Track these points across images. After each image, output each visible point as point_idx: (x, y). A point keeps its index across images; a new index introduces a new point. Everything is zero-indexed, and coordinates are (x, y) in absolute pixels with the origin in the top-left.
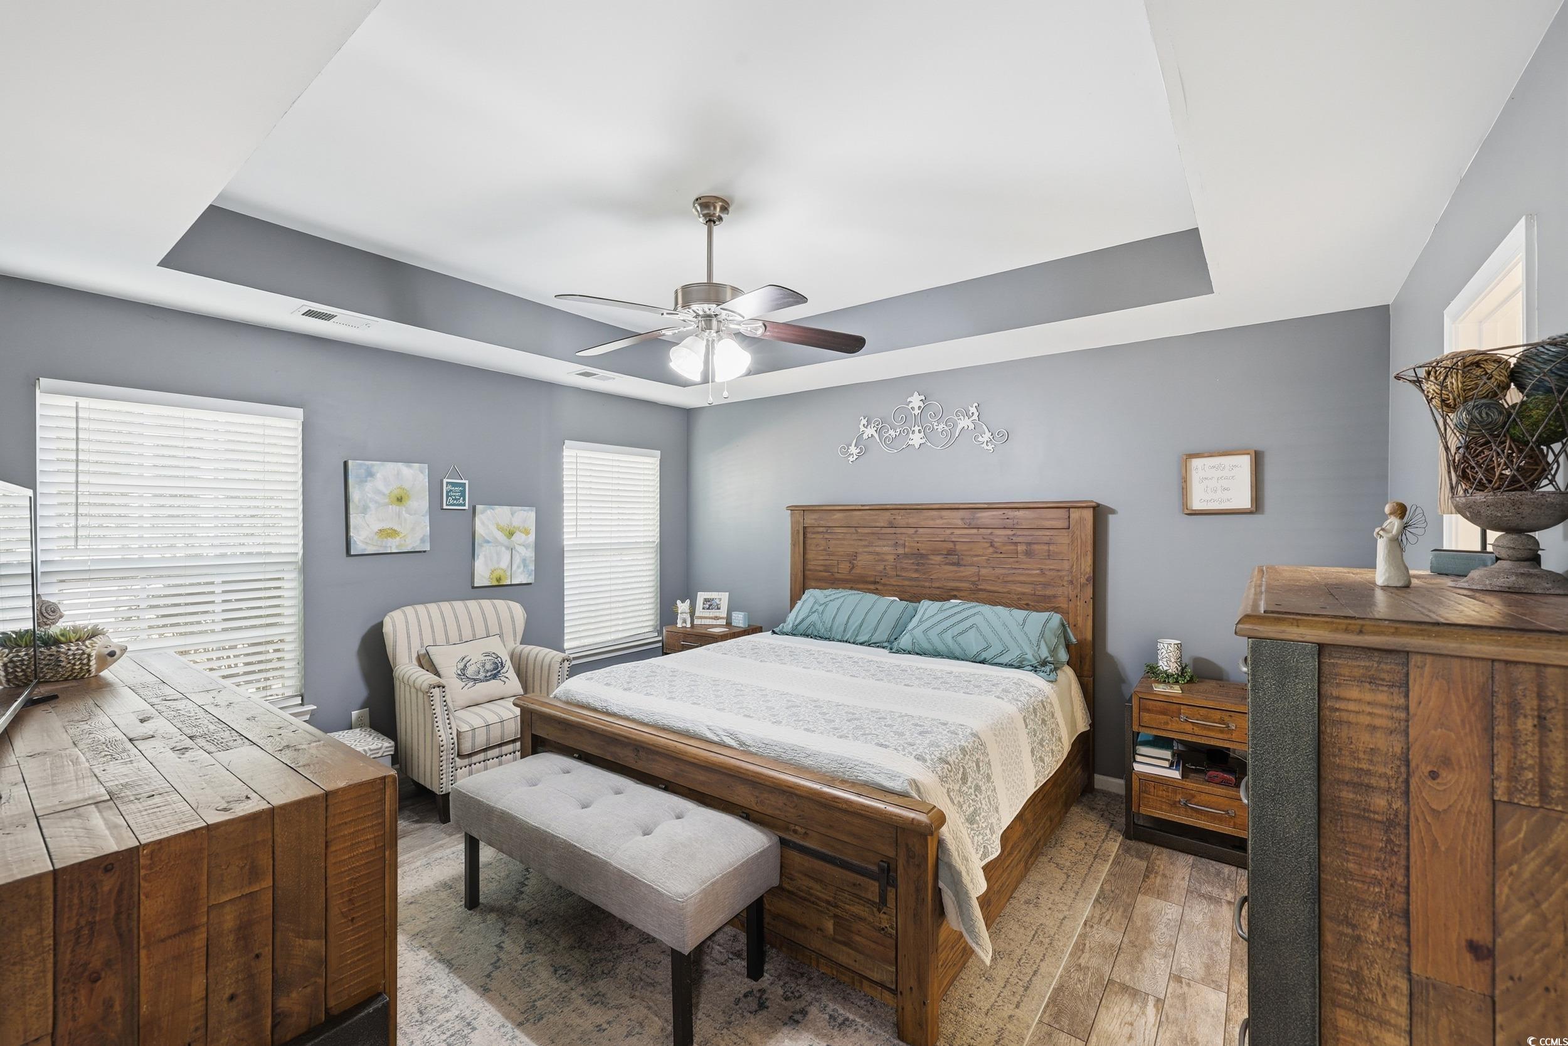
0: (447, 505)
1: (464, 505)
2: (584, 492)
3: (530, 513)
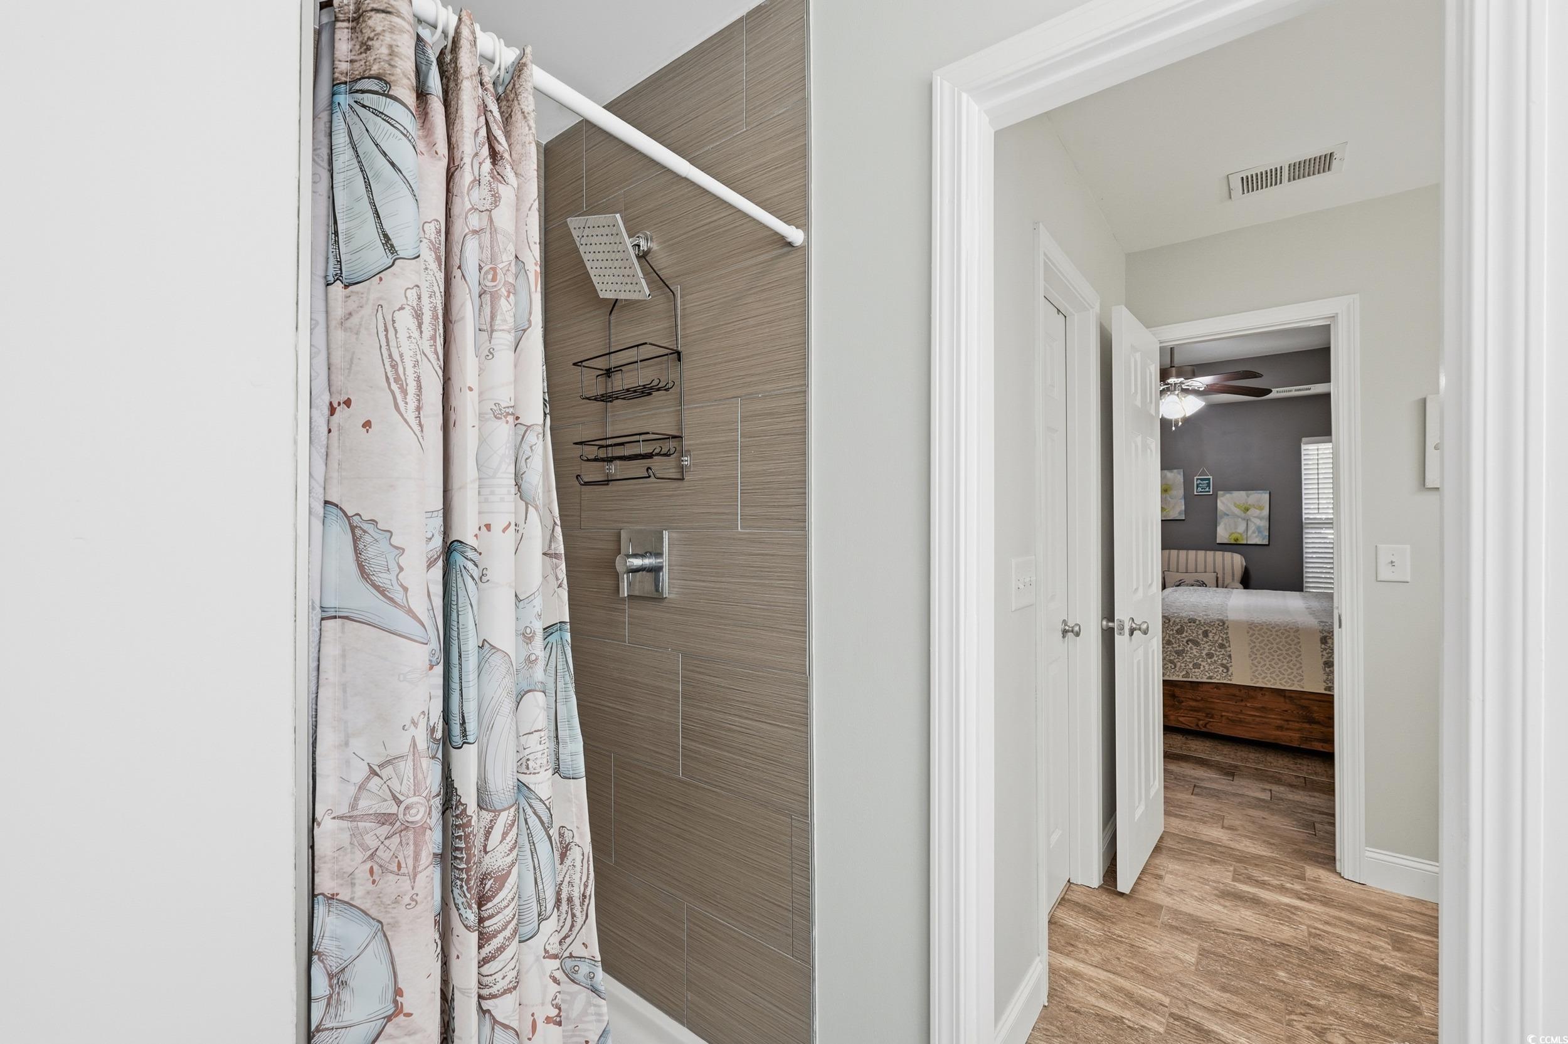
0: (1197, 492)
1: (1209, 492)
2: (1324, 466)
3: (1264, 494)
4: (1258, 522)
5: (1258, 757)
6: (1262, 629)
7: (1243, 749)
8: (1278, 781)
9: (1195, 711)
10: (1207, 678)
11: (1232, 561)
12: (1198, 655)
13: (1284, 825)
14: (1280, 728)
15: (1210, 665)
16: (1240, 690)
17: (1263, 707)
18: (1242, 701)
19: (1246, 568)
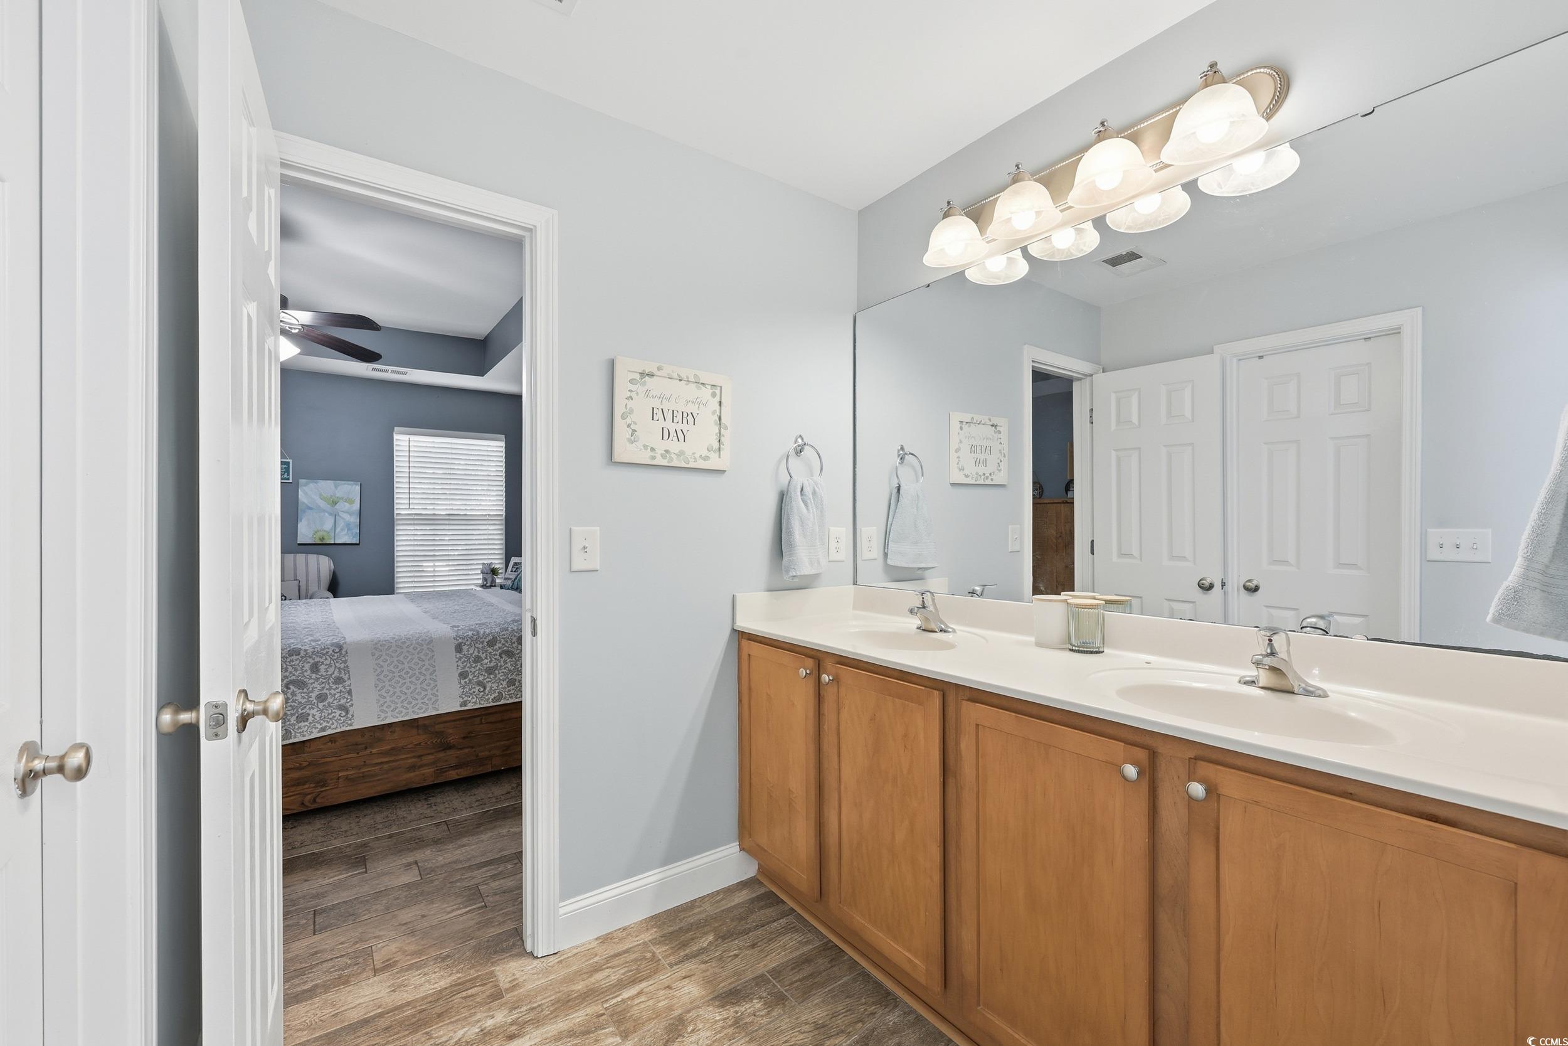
1: (288, 479)
3: (354, 486)
4: (347, 517)
5: (387, 817)
6: (390, 647)
7: (369, 812)
8: (419, 843)
9: (298, 784)
10: (319, 732)
11: (318, 564)
12: (303, 701)
13: (449, 913)
14: (413, 768)
15: (322, 711)
16: (363, 736)
17: (393, 749)
18: (366, 748)
19: (334, 574)
